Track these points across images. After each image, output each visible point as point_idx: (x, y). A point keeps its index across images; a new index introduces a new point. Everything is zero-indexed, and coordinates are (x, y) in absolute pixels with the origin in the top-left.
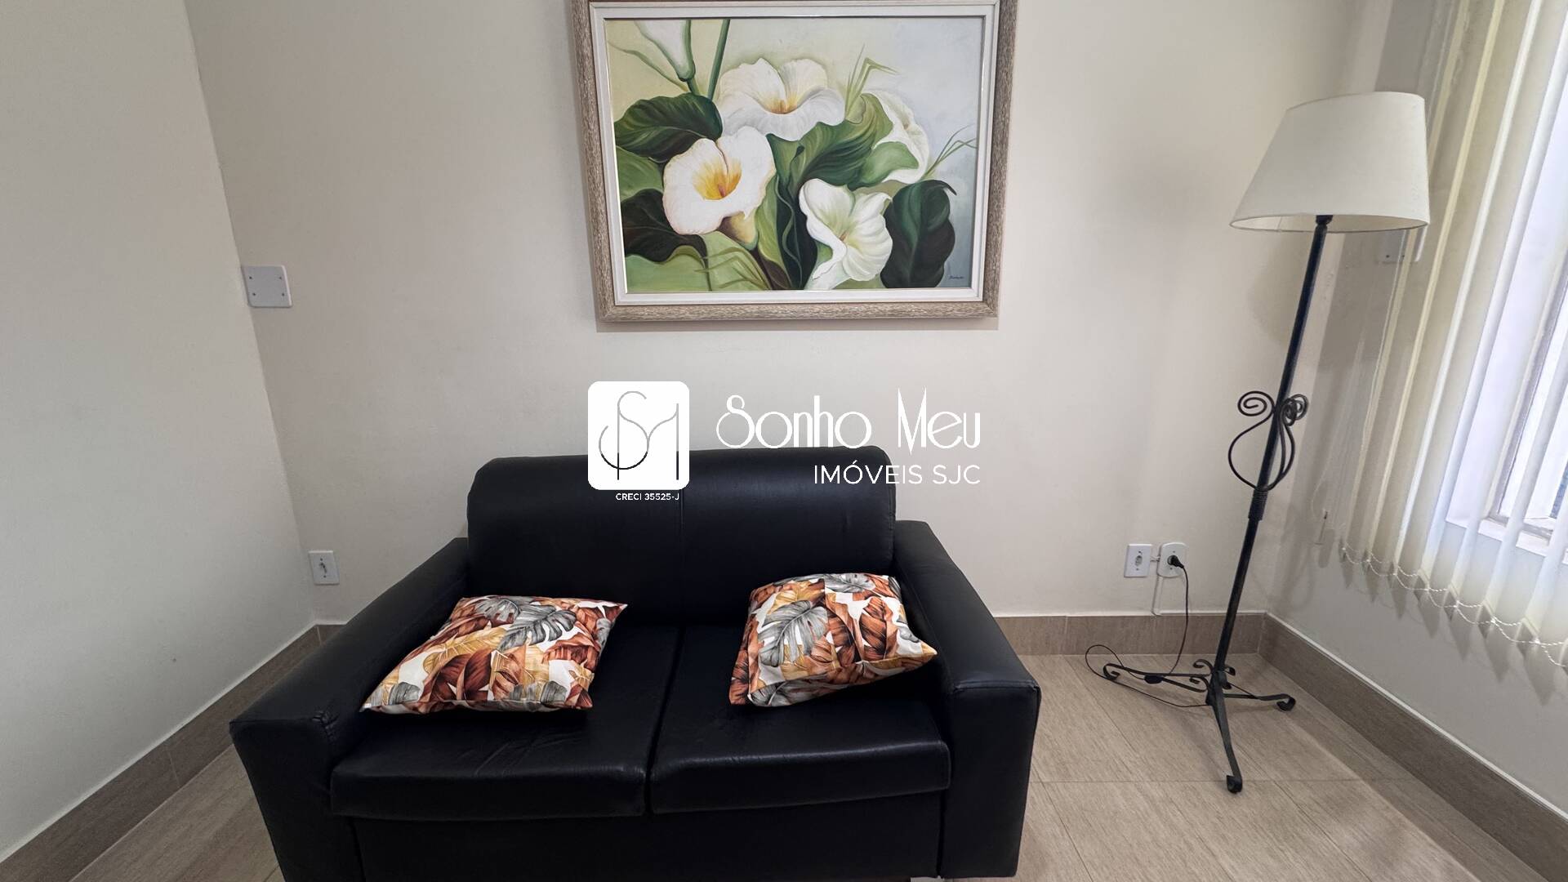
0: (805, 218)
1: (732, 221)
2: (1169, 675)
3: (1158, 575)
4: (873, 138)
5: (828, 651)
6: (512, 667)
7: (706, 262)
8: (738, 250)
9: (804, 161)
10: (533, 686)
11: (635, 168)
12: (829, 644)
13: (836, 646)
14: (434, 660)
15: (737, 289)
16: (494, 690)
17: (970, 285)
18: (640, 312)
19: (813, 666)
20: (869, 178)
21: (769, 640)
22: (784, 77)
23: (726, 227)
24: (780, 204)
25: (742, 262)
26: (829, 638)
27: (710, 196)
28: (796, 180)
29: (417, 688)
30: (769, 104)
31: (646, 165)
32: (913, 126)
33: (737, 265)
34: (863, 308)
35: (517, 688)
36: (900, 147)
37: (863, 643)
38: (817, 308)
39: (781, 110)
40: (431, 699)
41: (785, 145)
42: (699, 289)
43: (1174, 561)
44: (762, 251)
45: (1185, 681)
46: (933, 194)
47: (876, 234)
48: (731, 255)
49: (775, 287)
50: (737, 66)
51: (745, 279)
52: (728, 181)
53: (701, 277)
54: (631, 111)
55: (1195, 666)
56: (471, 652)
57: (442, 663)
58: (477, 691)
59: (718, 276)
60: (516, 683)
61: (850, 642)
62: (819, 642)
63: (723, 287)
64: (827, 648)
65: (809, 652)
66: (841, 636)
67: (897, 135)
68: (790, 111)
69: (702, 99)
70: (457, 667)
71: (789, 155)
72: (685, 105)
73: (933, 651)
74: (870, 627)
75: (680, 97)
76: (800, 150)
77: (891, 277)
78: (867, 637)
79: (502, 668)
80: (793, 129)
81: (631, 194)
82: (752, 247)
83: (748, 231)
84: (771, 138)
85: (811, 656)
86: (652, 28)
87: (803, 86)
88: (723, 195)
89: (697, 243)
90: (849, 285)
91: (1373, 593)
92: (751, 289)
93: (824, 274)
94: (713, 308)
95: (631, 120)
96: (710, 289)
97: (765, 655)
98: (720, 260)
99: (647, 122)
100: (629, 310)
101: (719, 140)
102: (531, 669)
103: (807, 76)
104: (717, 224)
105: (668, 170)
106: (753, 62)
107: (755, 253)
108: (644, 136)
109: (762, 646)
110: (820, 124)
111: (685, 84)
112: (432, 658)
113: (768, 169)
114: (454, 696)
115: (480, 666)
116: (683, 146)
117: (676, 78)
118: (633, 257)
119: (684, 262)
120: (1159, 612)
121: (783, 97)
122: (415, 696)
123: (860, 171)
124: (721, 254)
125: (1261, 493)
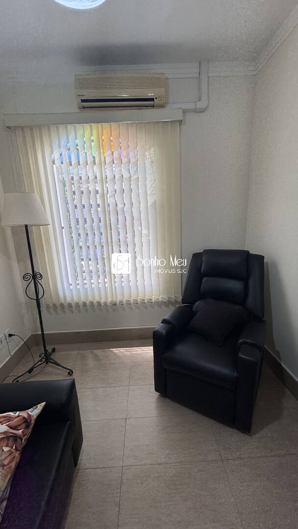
2: (35, 365)
3: (7, 343)
12: (9, 451)
13: (12, 448)
26: (6, 449)
43: (10, 335)
45: (40, 363)
55: (40, 357)
61: (15, 438)
64: (9, 453)
65: (3, 466)
66: (10, 442)
74: (16, 424)
78: (19, 428)
85: (6, 466)
120: (12, 354)
125: (38, 300)
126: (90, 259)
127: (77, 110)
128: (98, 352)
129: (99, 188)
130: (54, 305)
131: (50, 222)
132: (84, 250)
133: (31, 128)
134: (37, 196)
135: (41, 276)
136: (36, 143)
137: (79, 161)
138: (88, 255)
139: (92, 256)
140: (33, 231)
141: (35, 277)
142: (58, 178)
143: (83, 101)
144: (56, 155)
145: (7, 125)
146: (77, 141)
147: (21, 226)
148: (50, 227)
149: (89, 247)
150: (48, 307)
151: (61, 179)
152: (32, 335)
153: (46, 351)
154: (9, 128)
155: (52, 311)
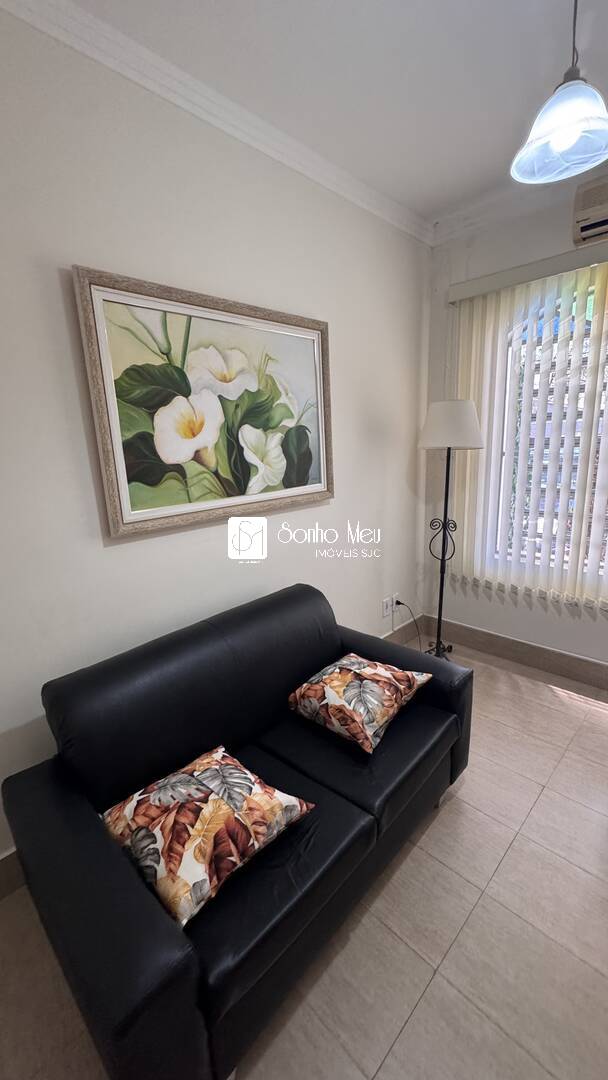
0: (242, 449)
1: (201, 453)
3: (393, 611)
4: (273, 400)
5: (391, 700)
6: (257, 815)
7: (186, 482)
8: (204, 472)
9: (240, 414)
10: (277, 818)
11: (131, 416)
12: (389, 697)
13: (391, 696)
14: (200, 850)
15: (206, 499)
16: (257, 839)
17: (320, 482)
18: (145, 525)
19: (388, 711)
20: (273, 424)
21: (362, 710)
22: (225, 358)
23: (197, 457)
24: (228, 440)
25: (209, 481)
26: (388, 693)
27: (186, 437)
28: (236, 425)
29: (205, 880)
30: (219, 376)
31: (140, 414)
32: (290, 395)
33: (206, 482)
34: (278, 501)
35: (269, 827)
36: (285, 406)
37: (402, 687)
38: (255, 505)
39: (225, 380)
40: (219, 879)
41: (229, 403)
42: (183, 502)
43: (398, 603)
44: (220, 471)
46: (301, 432)
47: (279, 456)
48: (201, 476)
49: (229, 495)
50: (197, 348)
51: (211, 491)
52: (197, 425)
53: (184, 493)
54: (127, 372)
56: (222, 826)
57: (209, 848)
58: (248, 848)
59: (195, 491)
60: (265, 824)
61: (397, 689)
62: (385, 698)
63: (198, 499)
64: (389, 699)
65: (383, 705)
67: (283, 400)
68: (230, 381)
69: (176, 368)
70: (224, 842)
71: (231, 409)
72: (166, 372)
73: (430, 675)
74: (400, 677)
75: (162, 365)
76: (237, 406)
77: (287, 483)
79: (252, 820)
80: (233, 392)
81: (129, 435)
82: (214, 470)
83: (211, 459)
84: (220, 397)
85: (384, 707)
86: (139, 312)
87: (236, 366)
88: (194, 435)
89: (179, 469)
90: (267, 489)
91: (476, 594)
92: (215, 498)
93: (255, 483)
94: (195, 515)
95: (127, 379)
96: (190, 502)
97: (366, 719)
98: (195, 480)
99: (138, 381)
100: (136, 526)
101: (190, 397)
102: (268, 807)
103: (238, 361)
104: (192, 455)
105: (157, 417)
106: (207, 347)
107: (216, 473)
108: (138, 392)
109: (361, 715)
110: (246, 390)
111: (165, 357)
112: (197, 851)
113: (220, 419)
114: (235, 864)
115: (238, 829)
116: (166, 401)
117: (158, 352)
118: (133, 484)
119: (171, 484)
120: (395, 629)
121: (225, 372)
122: (207, 887)
123: (268, 420)
124: (196, 475)
125: (443, 561)
126: (556, 515)
127: (572, 247)
128: (522, 681)
129: (587, 382)
130: (464, 578)
131: (485, 445)
132: (549, 496)
133: (484, 297)
134: (472, 403)
135: (455, 526)
136: (488, 313)
137: (556, 336)
138: (555, 506)
139: (560, 510)
140: (456, 456)
141: (446, 525)
142: (513, 370)
143: (584, 229)
144: (517, 331)
145: (452, 300)
146: (559, 301)
147: (441, 449)
148: (483, 453)
149: (558, 491)
150: (453, 577)
151: (518, 371)
152: (423, 616)
153: (439, 643)
154: (453, 303)
155: (458, 585)
